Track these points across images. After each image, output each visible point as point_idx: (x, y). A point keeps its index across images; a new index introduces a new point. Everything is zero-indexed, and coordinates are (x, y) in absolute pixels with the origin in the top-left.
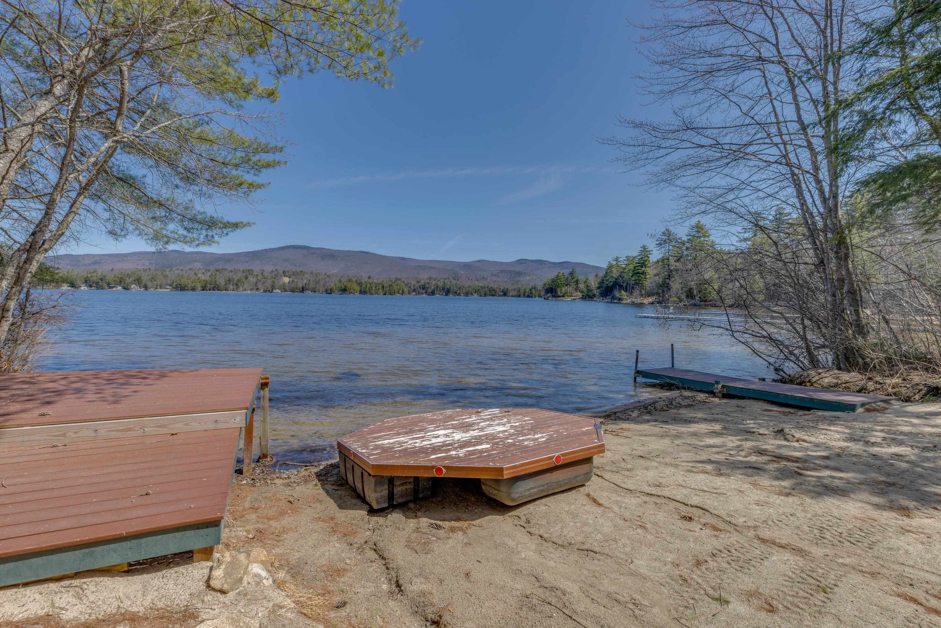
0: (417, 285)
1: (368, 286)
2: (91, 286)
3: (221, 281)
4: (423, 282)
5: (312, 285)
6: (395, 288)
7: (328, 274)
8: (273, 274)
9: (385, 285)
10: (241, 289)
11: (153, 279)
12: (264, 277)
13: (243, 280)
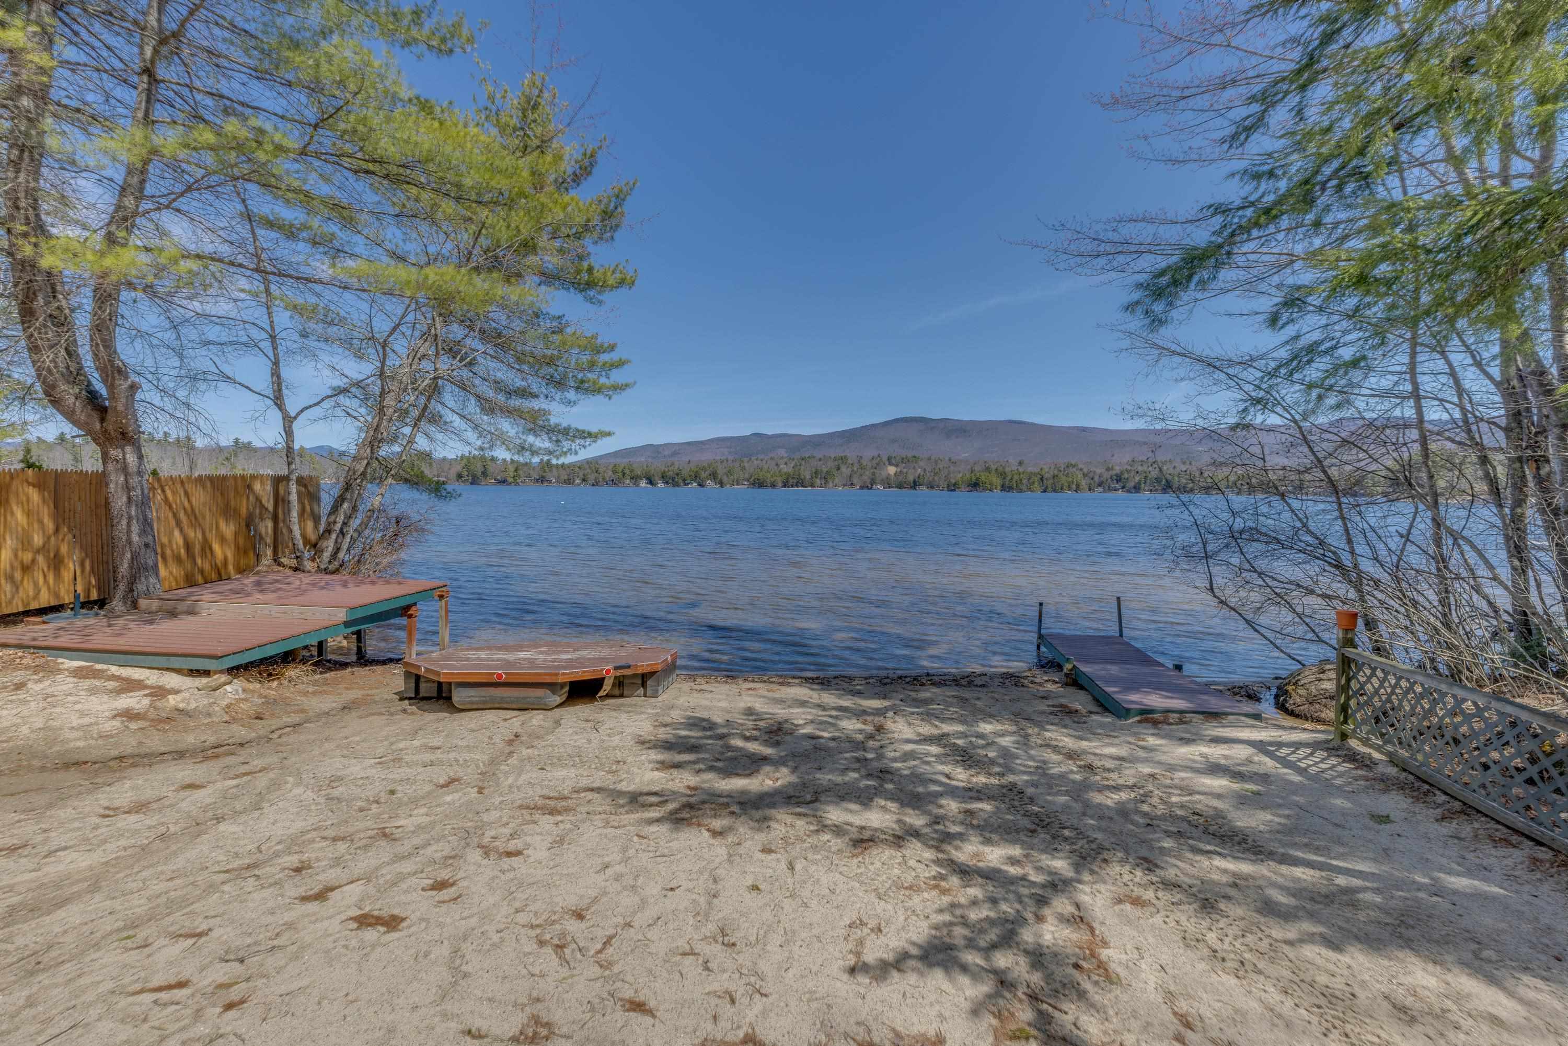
0: (1107, 475)
1: (1016, 477)
2: (667, 483)
3: (807, 475)
4: (1117, 469)
5: (929, 477)
6: (1064, 480)
7: (953, 460)
8: (874, 462)
9: (1046, 476)
10: (831, 485)
11: (730, 472)
12: (862, 467)
13: (835, 472)
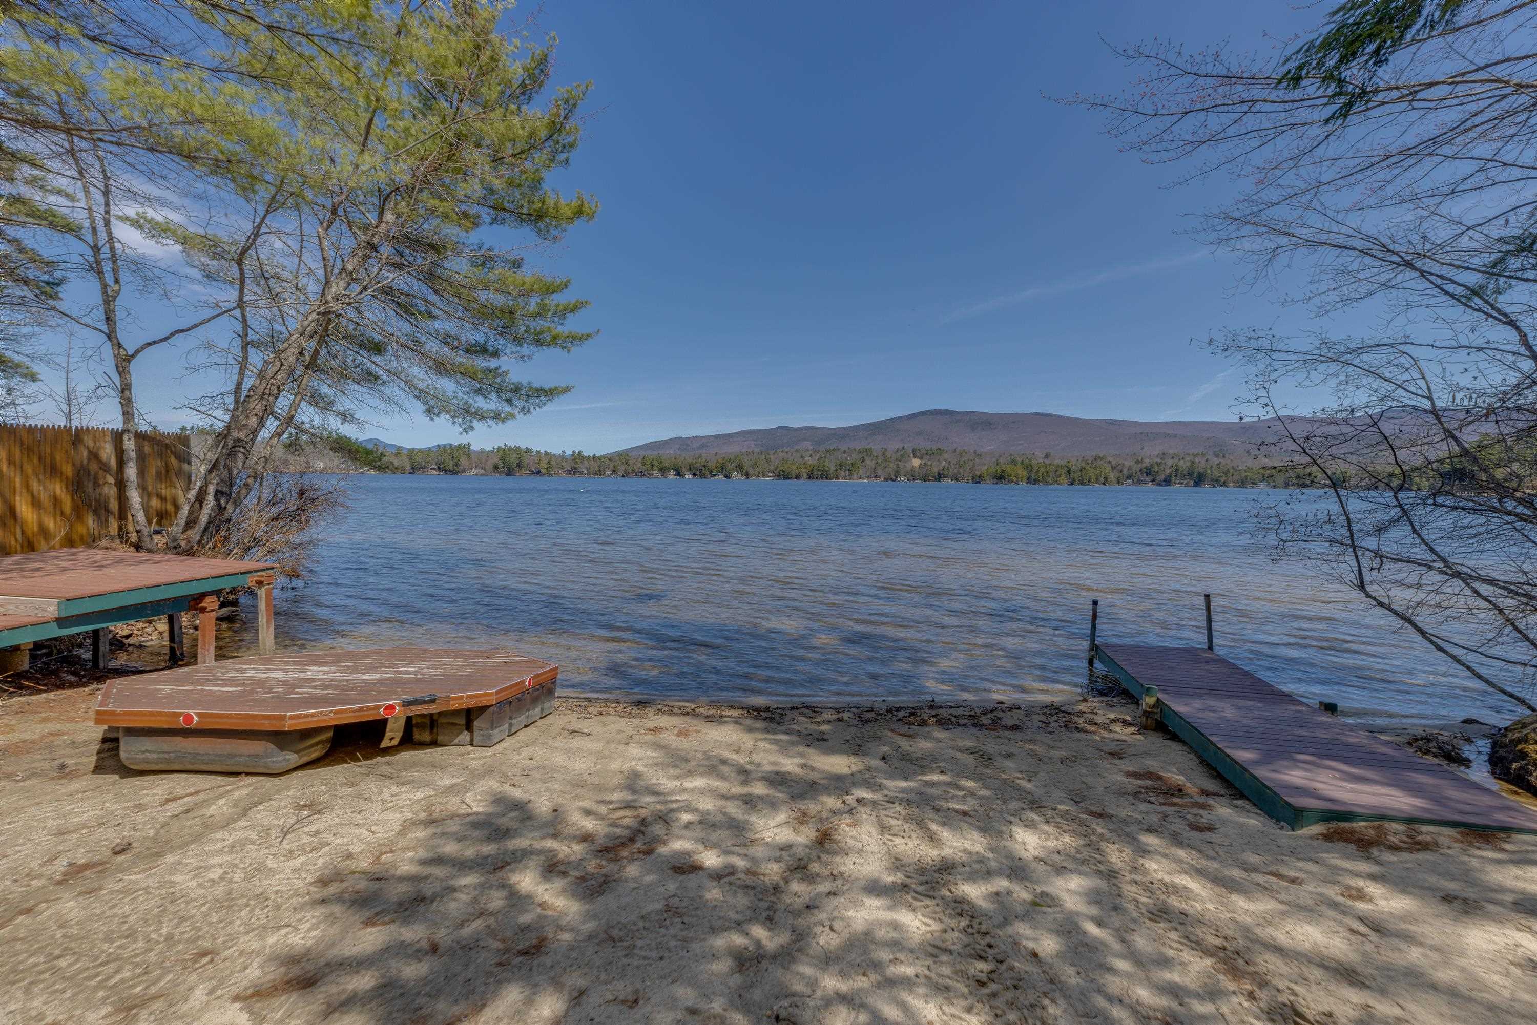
0: (1136, 468)
1: (1042, 470)
3: (831, 467)
4: (1147, 462)
5: (953, 469)
6: (1091, 472)
7: (978, 452)
8: (899, 454)
9: (1073, 469)
10: (855, 476)
11: (755, 465)
12: (886, 459)
13: (859, 463)
